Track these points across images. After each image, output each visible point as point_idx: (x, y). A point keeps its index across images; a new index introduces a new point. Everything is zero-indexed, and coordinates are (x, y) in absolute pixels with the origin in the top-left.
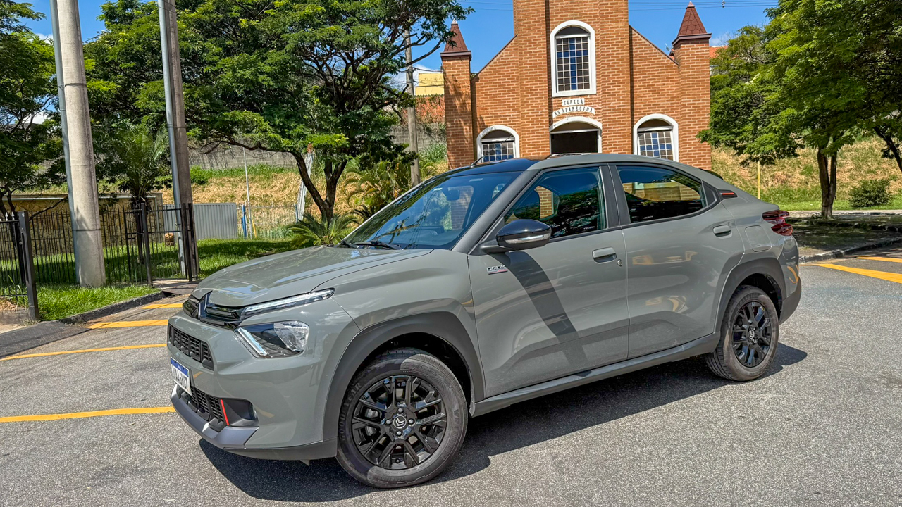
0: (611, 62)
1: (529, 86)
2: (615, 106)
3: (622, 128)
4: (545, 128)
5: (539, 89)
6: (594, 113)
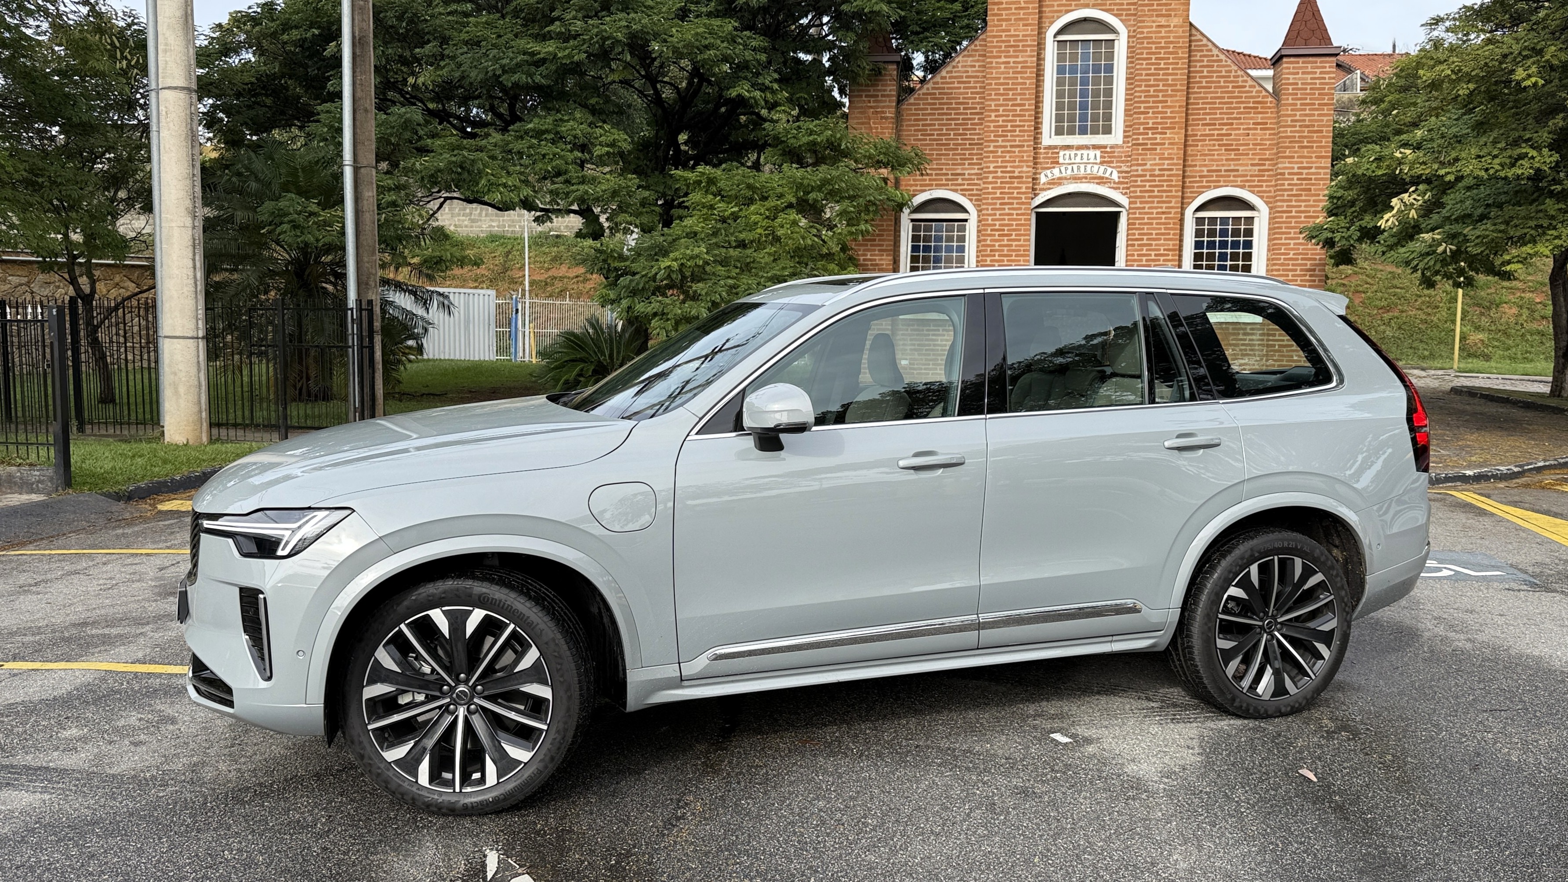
0: (1152, 89)
1: (1001, 123)
2: (1154, 170)
3: (1164, 210)
4: (1023, 200)
5: (1018, 129)
6: (1117, 180)
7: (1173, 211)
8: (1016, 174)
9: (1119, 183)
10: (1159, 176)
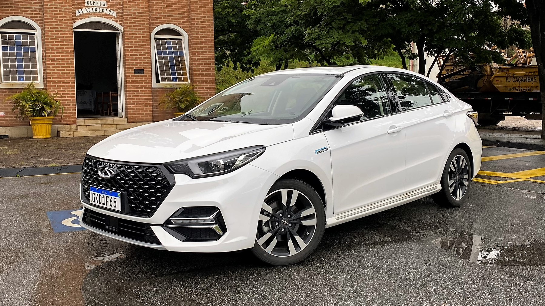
2: (135, 13)
3: (141, 33)
4: (68, 24)
6: (116, 17)
7: (146, 33)
8: (63, 10)
10: (138, 16)
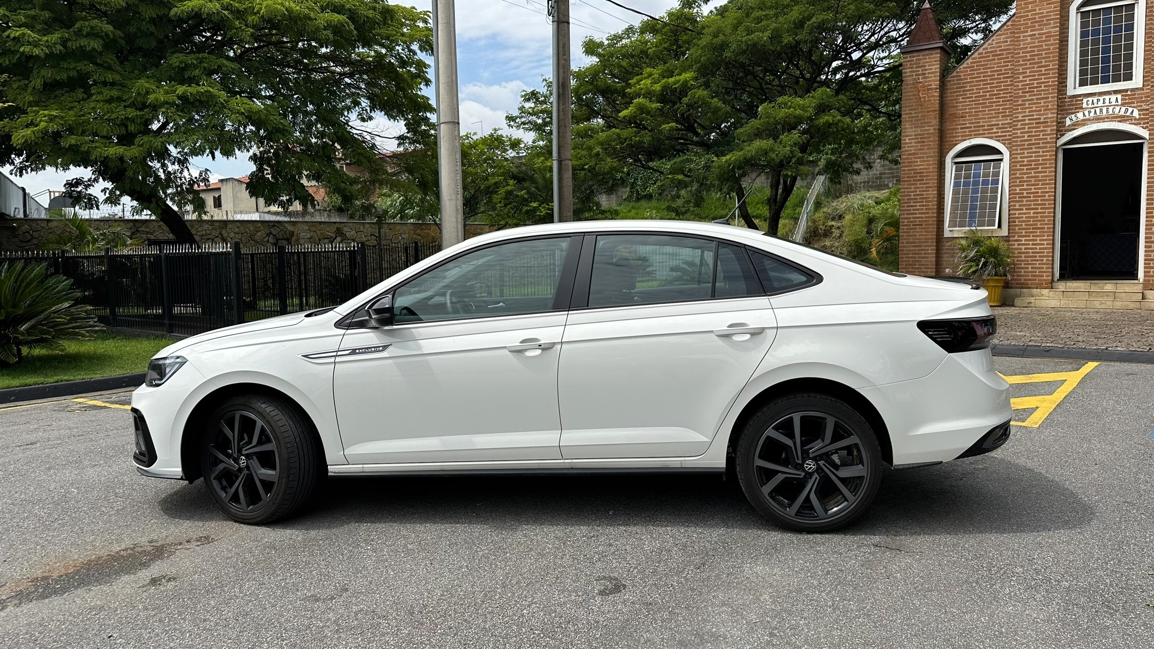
1: (1028, 82)
4: (1049, 140)
5: (1043, 85)
6: (1138, 117)
8: (1042, 120)
9: (1139, 119)
